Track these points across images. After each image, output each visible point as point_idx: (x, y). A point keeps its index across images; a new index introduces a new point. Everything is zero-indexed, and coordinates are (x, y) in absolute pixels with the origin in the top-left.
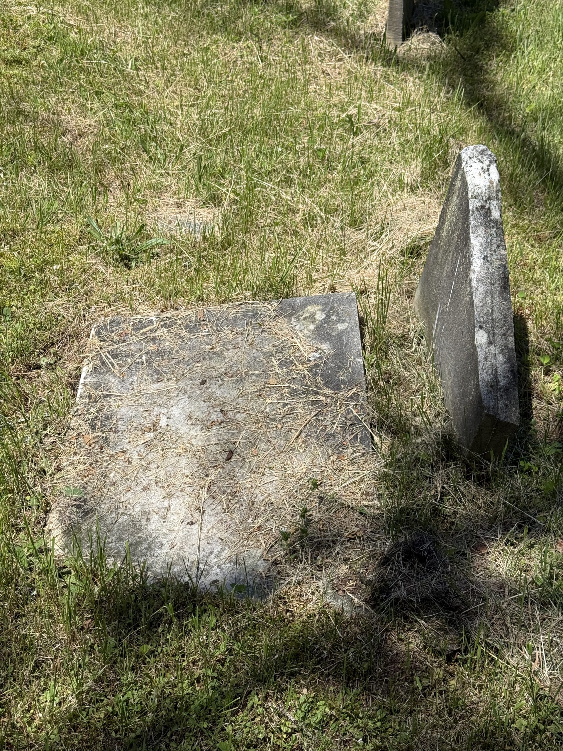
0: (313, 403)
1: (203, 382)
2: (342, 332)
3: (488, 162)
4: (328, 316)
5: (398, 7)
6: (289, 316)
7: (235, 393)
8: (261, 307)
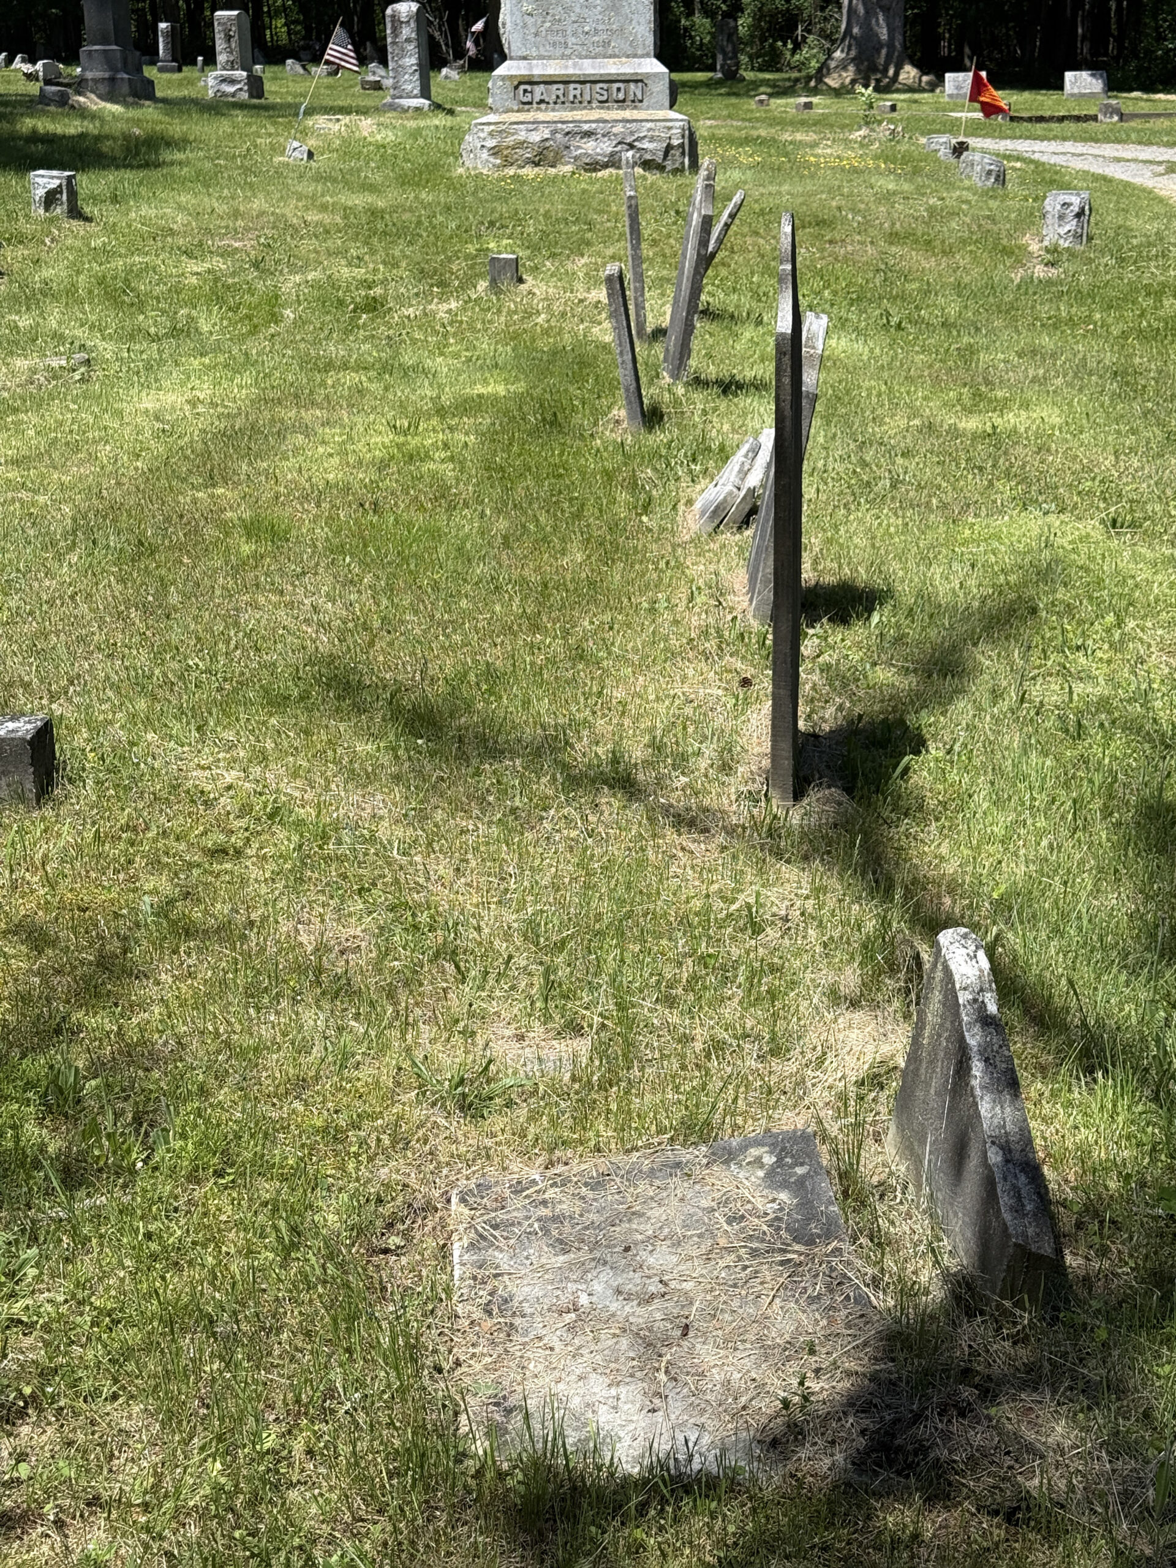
0: (782, 1263)
1: (627, 1249)
2: (803, 1176)
3: (973, 948)
4: (780, 1159)
5: (785, 754)
6: (727, 1162)
7: (674, 1259)
8: (686, 1155)
